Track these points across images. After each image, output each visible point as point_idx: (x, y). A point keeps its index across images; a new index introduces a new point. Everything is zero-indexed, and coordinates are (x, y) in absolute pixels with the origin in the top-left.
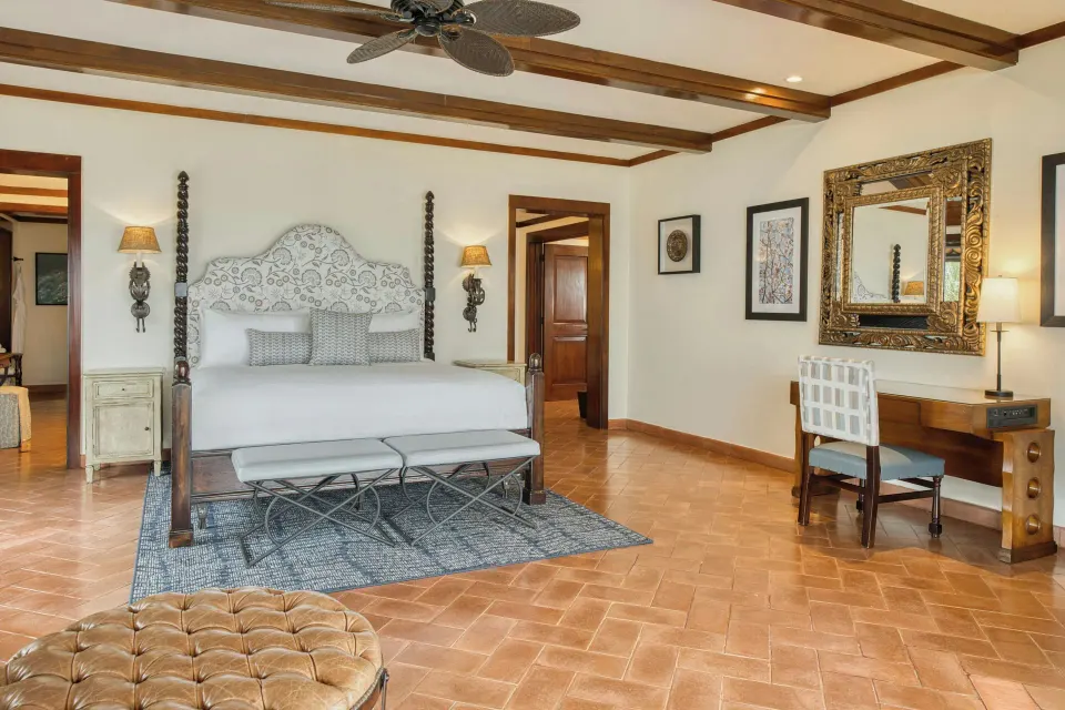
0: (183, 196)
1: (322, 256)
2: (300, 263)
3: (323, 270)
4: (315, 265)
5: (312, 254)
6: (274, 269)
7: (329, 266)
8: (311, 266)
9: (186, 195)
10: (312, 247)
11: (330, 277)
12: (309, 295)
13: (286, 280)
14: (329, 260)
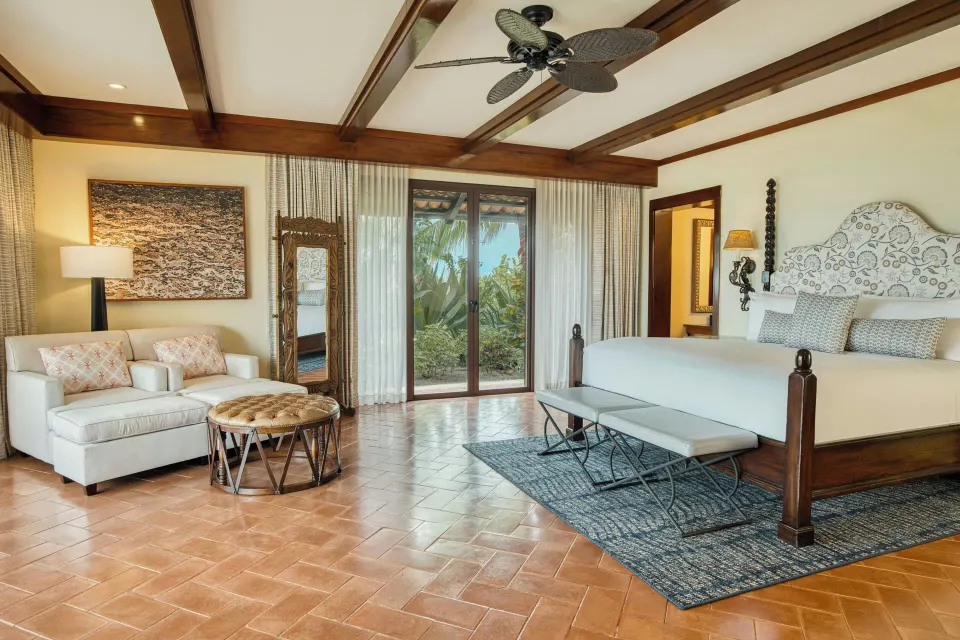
0: (771, 202)
1: (879, 235)
2: (856, 245)
3: (879, 251)
4: (870, 245)
5: (866, 235)
6: (832, 254)
7: (886, 246)
8: (866, 248)
9: (774, 201)
10: (868, 227)
11: (888, 258)
12: (865, 278)
13: (843, 263)
14: (886, 239)
